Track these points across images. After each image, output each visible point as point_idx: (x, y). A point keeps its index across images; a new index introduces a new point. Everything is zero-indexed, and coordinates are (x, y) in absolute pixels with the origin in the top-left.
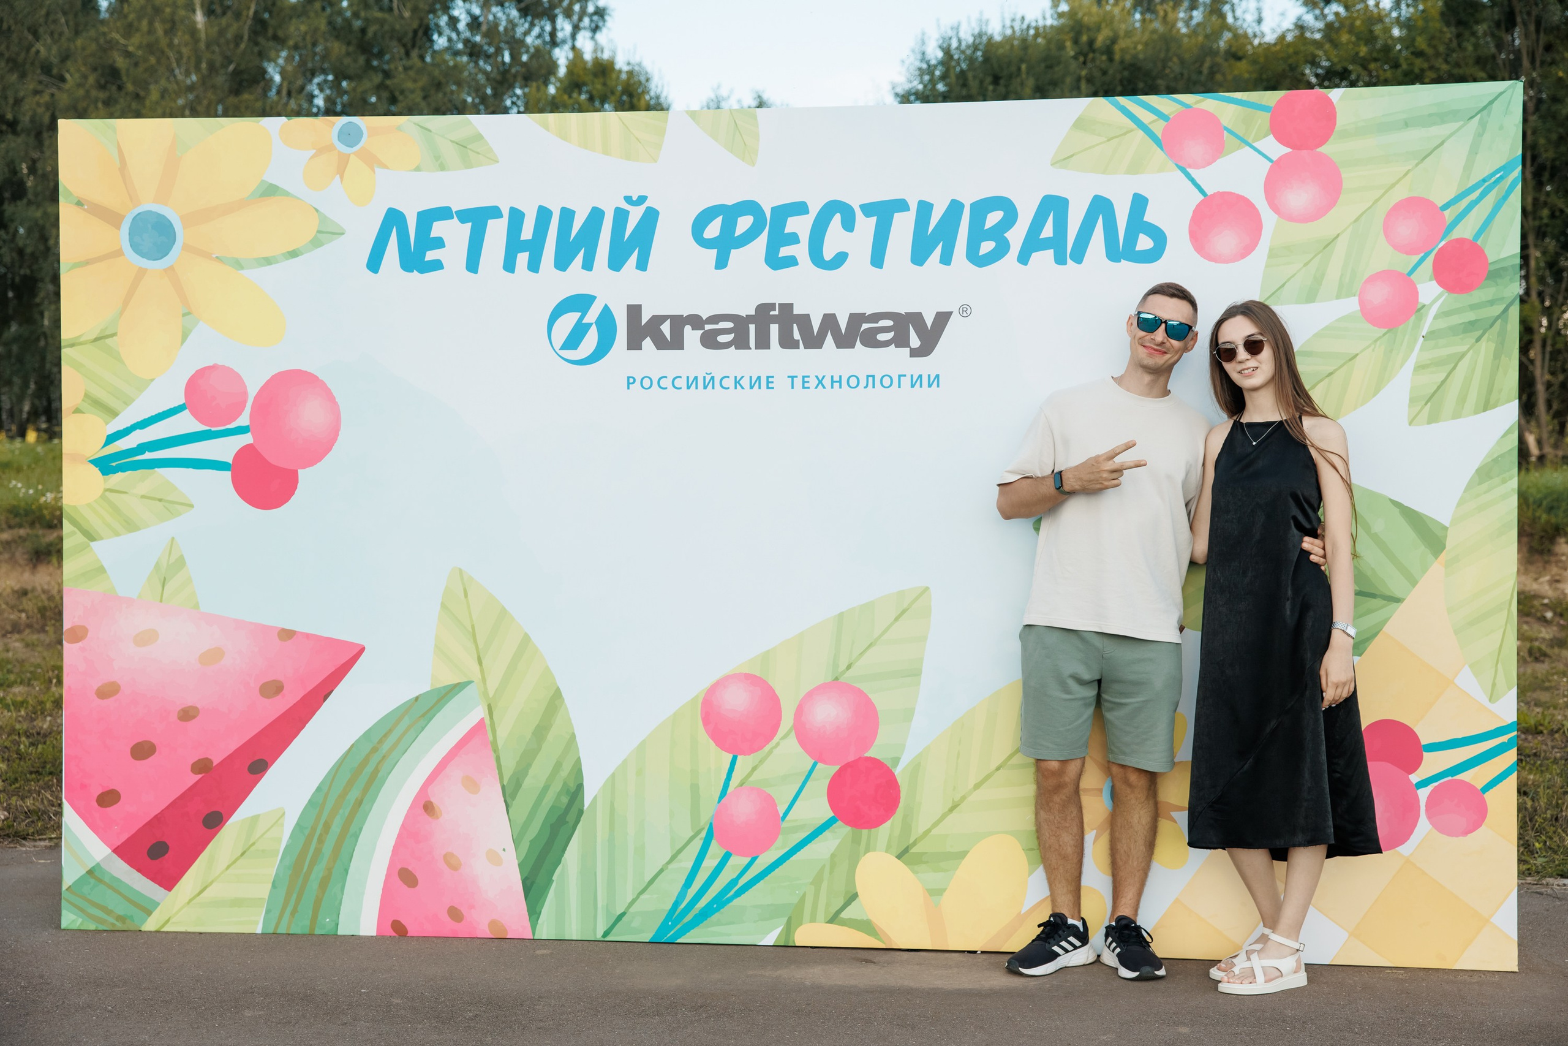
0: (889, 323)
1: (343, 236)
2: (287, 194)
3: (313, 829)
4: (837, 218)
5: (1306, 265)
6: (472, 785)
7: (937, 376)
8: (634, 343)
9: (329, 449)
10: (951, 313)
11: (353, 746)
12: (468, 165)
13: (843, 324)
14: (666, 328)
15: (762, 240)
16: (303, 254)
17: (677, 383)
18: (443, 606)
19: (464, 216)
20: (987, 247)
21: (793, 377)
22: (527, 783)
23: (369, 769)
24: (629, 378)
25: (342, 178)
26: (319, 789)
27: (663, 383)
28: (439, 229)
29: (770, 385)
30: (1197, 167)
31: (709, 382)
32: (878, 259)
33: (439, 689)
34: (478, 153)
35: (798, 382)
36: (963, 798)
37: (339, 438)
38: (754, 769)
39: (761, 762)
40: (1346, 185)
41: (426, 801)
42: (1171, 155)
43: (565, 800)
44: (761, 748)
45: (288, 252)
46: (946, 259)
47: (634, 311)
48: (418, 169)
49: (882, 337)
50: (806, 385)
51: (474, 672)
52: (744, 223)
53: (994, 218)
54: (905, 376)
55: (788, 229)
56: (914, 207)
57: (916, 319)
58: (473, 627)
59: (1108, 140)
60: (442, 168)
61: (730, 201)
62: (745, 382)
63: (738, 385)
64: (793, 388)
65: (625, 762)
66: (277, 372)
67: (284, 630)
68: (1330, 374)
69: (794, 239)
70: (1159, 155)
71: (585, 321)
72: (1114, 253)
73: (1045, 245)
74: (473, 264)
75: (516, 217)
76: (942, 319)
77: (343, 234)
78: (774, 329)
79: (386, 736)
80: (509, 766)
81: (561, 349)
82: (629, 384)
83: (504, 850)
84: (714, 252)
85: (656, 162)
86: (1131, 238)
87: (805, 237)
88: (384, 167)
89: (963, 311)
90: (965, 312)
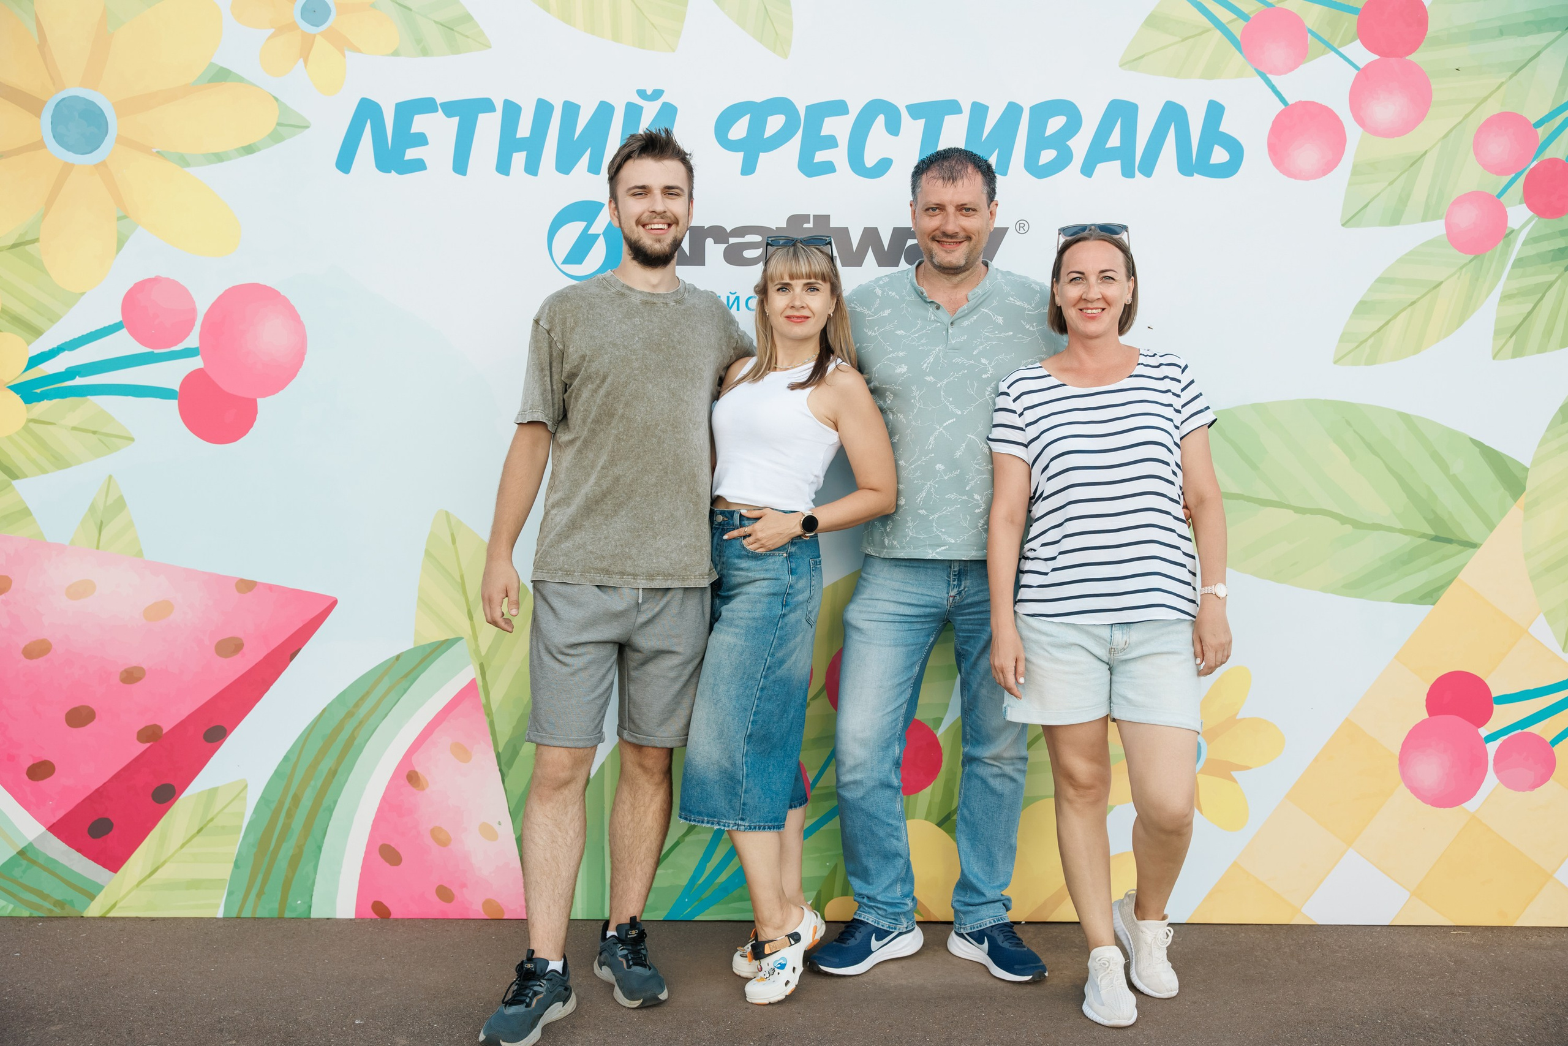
1: (307, 130)
2: (240, 79)
3: (281, 803)
4: (881, 119)
5: (1391, 183)
6: (462, 752)
9: (293, 375)
10: (1008, 228)
11: (324, 710)
12: (455, 49)
13: (886, 240)
15: (794, 145)
16: (259, 150)
18: (428, 553)
19: (450, 109)
20: (1047, 156)
23: (344, 735)
25: (306, 62)
26: (286, 758)
28: (420, 123)
30: (1279, 73)
31: (734, 302)
33: (424, 647)
34: (467, 37)
37: (305, 362)
40: (1435, 97)
41: (409, 772)
42: (1250, 58)
45: (242, 147)
48: (396, 54)
51: (463, 627)
52: (775, 123)
53: (1055, 124)
55: (825, 131)
56: (966, 109)
58: (462, 577)
59: (1183, 41)
60: (425, 52)
61: (759, 99)
66: (231, 286)
67: (242, 581)
68: (1413, 303)
69: (831, 142)
70: (1237, 59)
71: (591, 231)
72: (1186, 167)
73: (1111, 155)
74: (461, 165)
75: (512, 111)
76: (997, 235)
77: (308, 127)
79: (363, 699)
80: (505, 731)
81: (564, 262)
83: (500, 823)
84: (740, 155)
85: (674, 51)
86: (1206, 149)
87: (843, 141)
88: (356, 50)
89: (1020, 227)
90: (1021, 228)
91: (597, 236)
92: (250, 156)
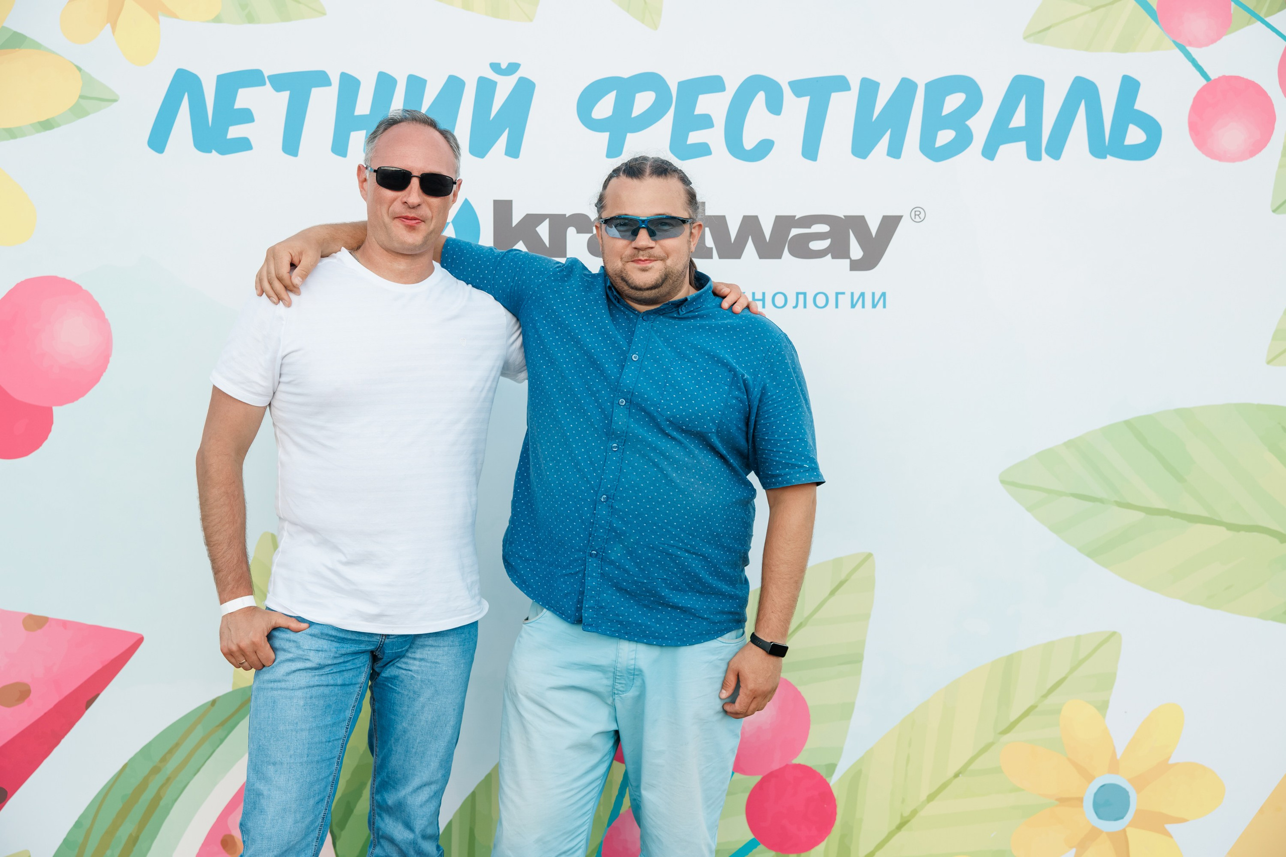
0: (824, 228)
1: (115, 104)
2: (36, 46)
4: (761, 97)
7: (884, 295)
9: (96, 380)
10: (901, 217)
11: (126, 765)
12: (285, 16)
13: (767, 229)
15: (667, 122)
16: (59, 125)
19: (280, 82)
20: (945, 137)
23: (149, 795)
25: (114, 28)
26: (78, 824)
28: (244, 98)
30: (1200, 45)
32: (810, 150)
34: (299, 2)
36: (914, 813)
37: (109, 366)
41: (225, 836)
42: (1168, 29)
45: (39, 122)
46: (895, 151)
47: (502, 209)
48: (217, 20)
49: (815, 245)
52: (644, 101)
53: (953, 102)
54: (843, 293)
55: (700, 110)
56: (855, 86)
57: (858, 223)
59: (1094, 10)
60: (251, 19)
61: (626, 73)
66: (23, 279)
67: (31, 617)
69: (706, 122)
70: (1154, 30)
72: (1098, 148)
73: (1015, 136)
74: (291, 145)
75: (349, 85)
76: (890, 224)
77: (115, 101)
79: (171, 752)
84: (606, 136)
85: (531, 21)
86: (1119, 129)
87: (720, 120)
88: (172, 15)
89: (915, 215)
90: (917, 216)
92: (48, 132)
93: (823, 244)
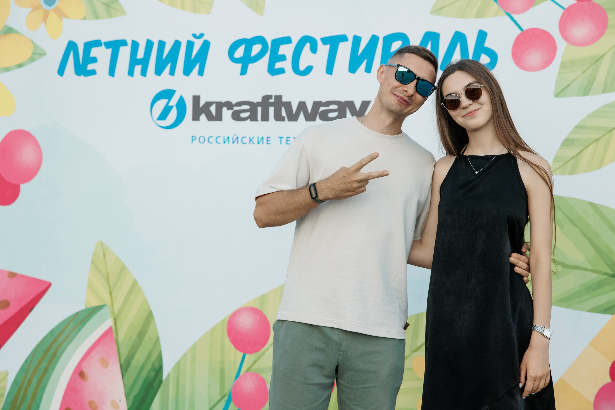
0: (335, 107)
2: (17, 32)
3: (23, 383)
4: (308, 46)
5: (584, 72)
6: (104, 363)
8: (196, 117)
9: (36, 174)
11: (44, 338)
12: (110, 15)
13: (309, 107)
14: (213, 109)
15: (266, 58)
16: (25, 66)
17: (218, 140)
18: (93, 262)
19: (108, 45)
21: (281, 138)
22: (134, 363)
23: (52, 351)
24: (192, 137)
25: (45, 23)
26: (26, 361)
27: (211, 140)
28: (95, 52)
29: (269, 142)
30: (518, 13)
31: (236, 140)
32: (330, 70)
33: (89, 309)
34: (116, 9)
35: (284, 140)
37: (41, 167)
38: (255, 362)
39: (259, 358)
41: (81, 371)
42: (503, 7)
43: (153, 374)
44: (258, 350)
45: (17, 64)
46: (368, 70)
47: (196, 99)
48: (84, 18)
49: (331, 115)
50: (288, 142)
51: (107, 299)
52: (256, 49)
53: (396, 45)
55: (280, 52)
56: (350, 39)
57: (350, 105)
60: (97, 17)
61: (249, 36)
62: (255, 140)
63: (251, 142)
64: (281, 143)
65: (185, 355)
66: (11, 131)
67: (10, 273)
68: (597, 140)
69: (283, 58)
70: (495, 6)
71: (170, 104)
74: (112, 72)
75: (135, 45)
76: (365, 105)
77: (45, 55)
78: (272, 110)
80: (124, 353)
81: (157, 120)
82: (192, 140)
83: (120, 401)
85: (209, 14)
86: (477, 56)
87: (289, 57)
88: (67, 17)
91: (172, 107)
92: (20, 68)
93: (335, 114)
